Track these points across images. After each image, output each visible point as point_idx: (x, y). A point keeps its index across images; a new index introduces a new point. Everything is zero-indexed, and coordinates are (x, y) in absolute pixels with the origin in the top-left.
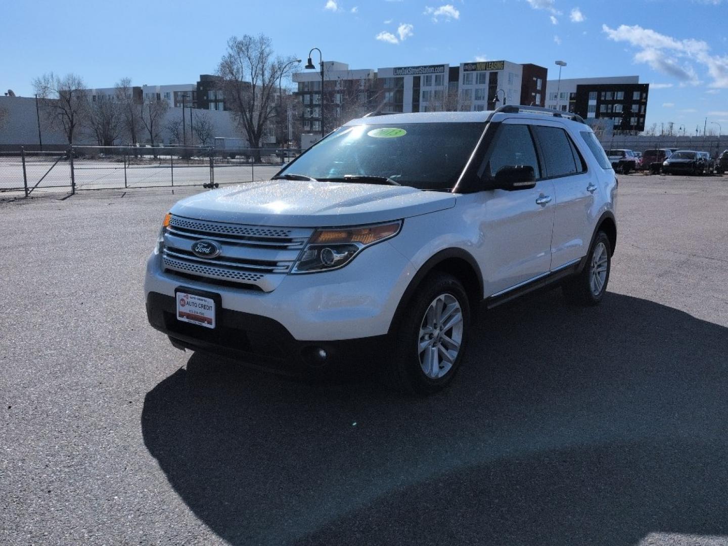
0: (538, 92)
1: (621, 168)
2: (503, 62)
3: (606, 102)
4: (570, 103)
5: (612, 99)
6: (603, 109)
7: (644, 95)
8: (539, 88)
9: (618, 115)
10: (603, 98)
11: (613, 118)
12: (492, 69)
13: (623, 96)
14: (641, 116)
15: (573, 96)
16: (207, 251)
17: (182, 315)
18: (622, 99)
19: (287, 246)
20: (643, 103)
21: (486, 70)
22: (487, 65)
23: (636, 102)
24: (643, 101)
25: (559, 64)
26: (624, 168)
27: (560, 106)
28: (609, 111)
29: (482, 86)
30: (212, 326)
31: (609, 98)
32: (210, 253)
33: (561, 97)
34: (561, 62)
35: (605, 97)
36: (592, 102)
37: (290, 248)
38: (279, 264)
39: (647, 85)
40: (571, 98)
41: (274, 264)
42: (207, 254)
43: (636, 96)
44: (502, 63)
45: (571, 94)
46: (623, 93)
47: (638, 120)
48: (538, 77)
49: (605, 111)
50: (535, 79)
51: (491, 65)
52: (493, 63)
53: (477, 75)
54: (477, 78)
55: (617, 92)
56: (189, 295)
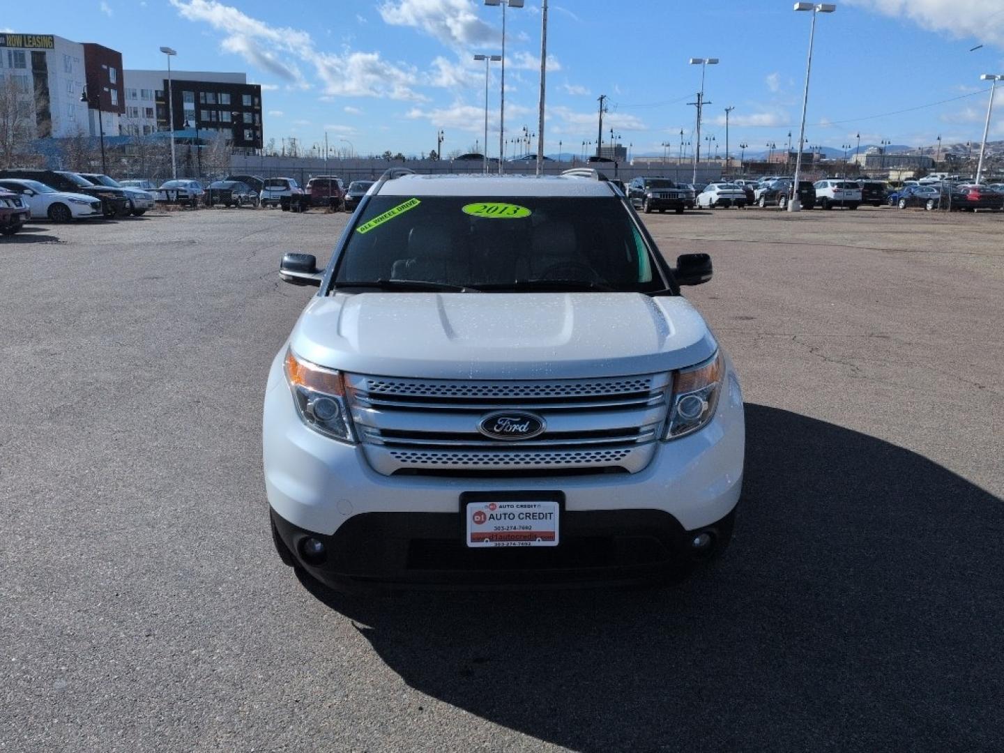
0: (111, 86)
1: (297, 204)
2: (52, 36)
3: (209, 107)
4: (157, 105)
5: (214, 103)
6: (204, 115)
7: (256, 100)
8: (113, 81)
9: (225, 125)
10: (202, 101)
11: (221, 129)
12: (34, 47)
13: (229, 99)
14: (257, 128)
15: (159, 95)
16: (523, 428)
17: (478, 537)
18: (229, 103)
19: (647, 403)
20: (256, 111)
21: (23, 46)
22: (25, 39)
23: (247, 109)
24: (256, 108)
25: (165, 52)
26: (301, 204)
27: (143, 108)
28: (214, 119)
29: (20, 72)
30: (555, 543)
31: (211, 100)
32: (530, 430)
33: (142, 95)
34: (168, 48)
35: (206, 100)
36: (189, 106)
37: (650, 404)
38: (643, 429)
39: (259, 87)
40: (157, 99)
41: (635, 431)
42: (522, 433)
43: (246, 100)
44: (51, 38)
45: (156, 92)
46: (229, 95)
47: (254, 133)
48: (109, 65)
49: (208, 120)
50: (105, 67)
51: (31, 39)
52: (34, 38)
53: (10, 55)
54: (10, 59)
55: (221, 93)
56: (498, 504)
